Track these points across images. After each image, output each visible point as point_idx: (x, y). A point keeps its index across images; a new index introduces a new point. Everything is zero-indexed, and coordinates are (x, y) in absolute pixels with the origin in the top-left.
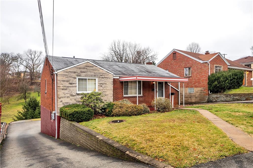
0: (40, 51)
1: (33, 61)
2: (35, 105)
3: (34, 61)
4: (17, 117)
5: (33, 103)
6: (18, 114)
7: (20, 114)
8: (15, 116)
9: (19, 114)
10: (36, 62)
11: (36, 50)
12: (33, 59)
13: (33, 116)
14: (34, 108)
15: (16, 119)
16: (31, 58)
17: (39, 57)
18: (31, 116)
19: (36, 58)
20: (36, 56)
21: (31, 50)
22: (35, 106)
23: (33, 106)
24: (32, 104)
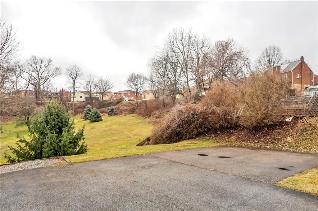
0: (48, 59)
1: (38, 74)
2: (59, 123)
3: (40, 74)
4: (17, 152)
5: (56, 116)
6: (17, 144)
7: (24, 144)
8: (12, 149)
9: (20, 144)
10: (42, 75)
11: (43, 58)
12: (38, 70)
13: (57, 148)
14: (58, 128)
15: (14, 156)
16: (36, 68)
17: (47, 67)
18: (52, 147)
19: (43, 69)
20: (43, 66)
21: (36, 57)
22: (59, 125)
23: (55, 125)
24: (54, 120)
